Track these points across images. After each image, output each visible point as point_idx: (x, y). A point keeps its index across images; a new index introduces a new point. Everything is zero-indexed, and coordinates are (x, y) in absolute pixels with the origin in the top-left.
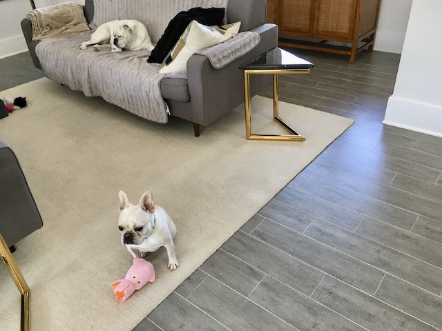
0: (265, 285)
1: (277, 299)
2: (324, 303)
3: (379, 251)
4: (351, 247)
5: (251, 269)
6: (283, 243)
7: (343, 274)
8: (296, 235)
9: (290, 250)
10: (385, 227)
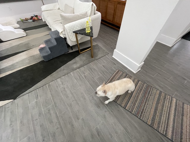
0: (36, 102)
1: (35, 107)
2: (45, 114)
3: (73, 101)
4: (67, 97)
5: (38, 95)
6: (52, 90)
7: (57, 105)
8: (57, 88)
9: (52, 93)
10: (82, 93)
